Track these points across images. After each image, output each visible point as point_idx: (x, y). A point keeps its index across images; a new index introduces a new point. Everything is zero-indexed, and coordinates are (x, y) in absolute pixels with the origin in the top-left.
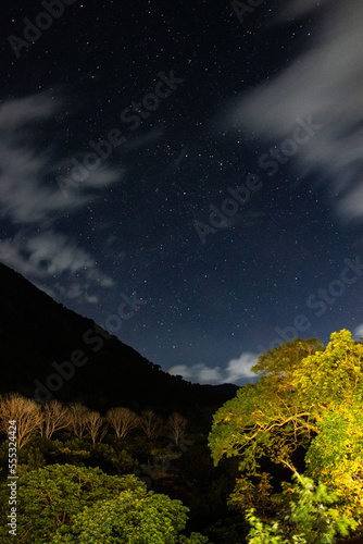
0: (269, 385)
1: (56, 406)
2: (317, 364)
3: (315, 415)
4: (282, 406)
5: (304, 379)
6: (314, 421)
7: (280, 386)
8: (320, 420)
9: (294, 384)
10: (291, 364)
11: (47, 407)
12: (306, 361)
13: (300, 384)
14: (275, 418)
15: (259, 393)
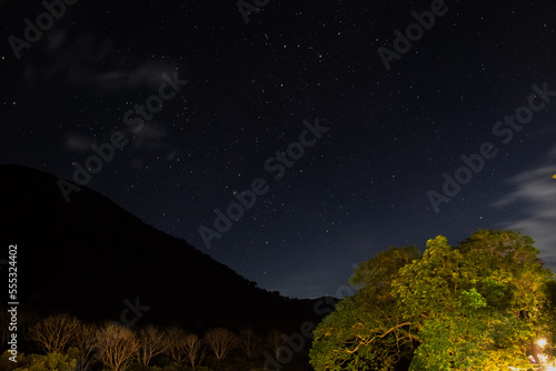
0: (368, 297)
1: (152, 332)
2: (415, 273)
3: (417, 324)
4: (382, 317)
5: (402, 288)
6: (416, 331)
7: (379, 297)
8: (421, 329)
9: (393, 294)
10: (388, 273)
11: (143, 333)
12: (403, 271)
13: (399, 294)
14: (377, 330)
15: (358, 305)
